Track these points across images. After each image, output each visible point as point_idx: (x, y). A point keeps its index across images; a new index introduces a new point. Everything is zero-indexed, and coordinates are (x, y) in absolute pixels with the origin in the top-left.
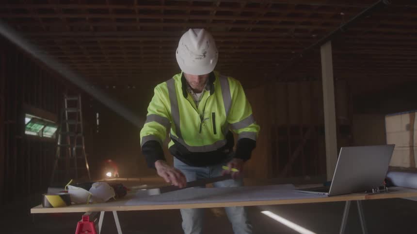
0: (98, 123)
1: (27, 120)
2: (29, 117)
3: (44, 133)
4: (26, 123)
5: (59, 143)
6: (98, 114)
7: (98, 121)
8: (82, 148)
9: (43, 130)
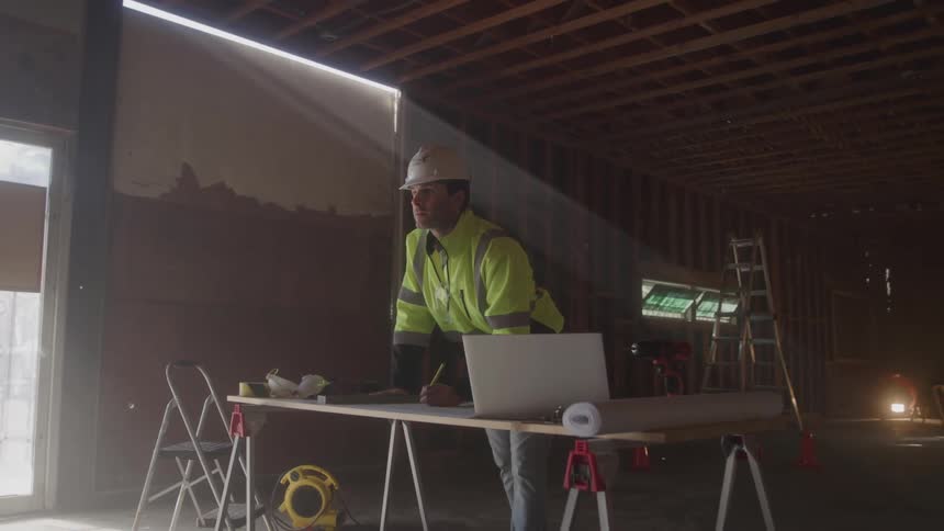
0: (889, 292)
1: (646, 290)
2: (648, 284)
3: (698, 314)
4: (644, 295)
5: (714, 335)
6: (888, 271)
7: (888, 284)
8: (773, 346)
9: (694, 308)
